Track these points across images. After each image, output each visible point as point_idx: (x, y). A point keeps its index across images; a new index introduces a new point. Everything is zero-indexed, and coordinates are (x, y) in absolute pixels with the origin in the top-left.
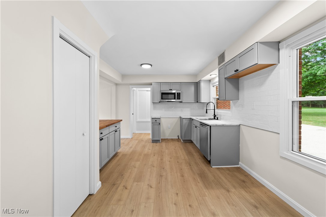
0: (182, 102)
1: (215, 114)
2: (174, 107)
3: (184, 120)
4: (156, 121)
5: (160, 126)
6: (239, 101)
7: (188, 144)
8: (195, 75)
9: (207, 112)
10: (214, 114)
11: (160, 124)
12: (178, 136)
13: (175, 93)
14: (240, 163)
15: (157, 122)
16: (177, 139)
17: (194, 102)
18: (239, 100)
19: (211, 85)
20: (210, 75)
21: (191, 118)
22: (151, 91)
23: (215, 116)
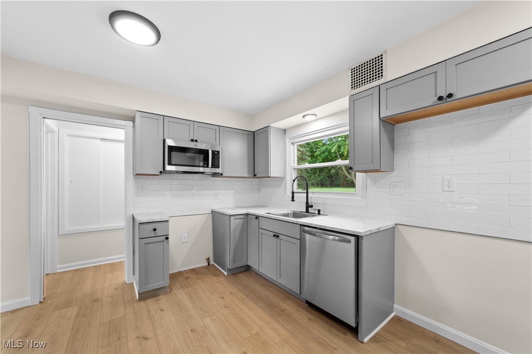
0: (222, 174)
1: (309, 201)
2: (196, 188)
3: (232, 218)
4: (155, 230)
5: (168, 243)
6: (394, 174)
7: (241, 275)
8: (251, 115)
9: (293, 200)
10: (307, 203)
11: (167, 238)
12: (208, 259)
13: (208, 151)
14: (396, 306)
15: (158, 233)
16: (205, 267)
17: (246, 175)
18: (394, 171)
19: (288, 140)
20: (304, 116)
21: (247, 214)
22: (126, 142)
23: (308, 206)
